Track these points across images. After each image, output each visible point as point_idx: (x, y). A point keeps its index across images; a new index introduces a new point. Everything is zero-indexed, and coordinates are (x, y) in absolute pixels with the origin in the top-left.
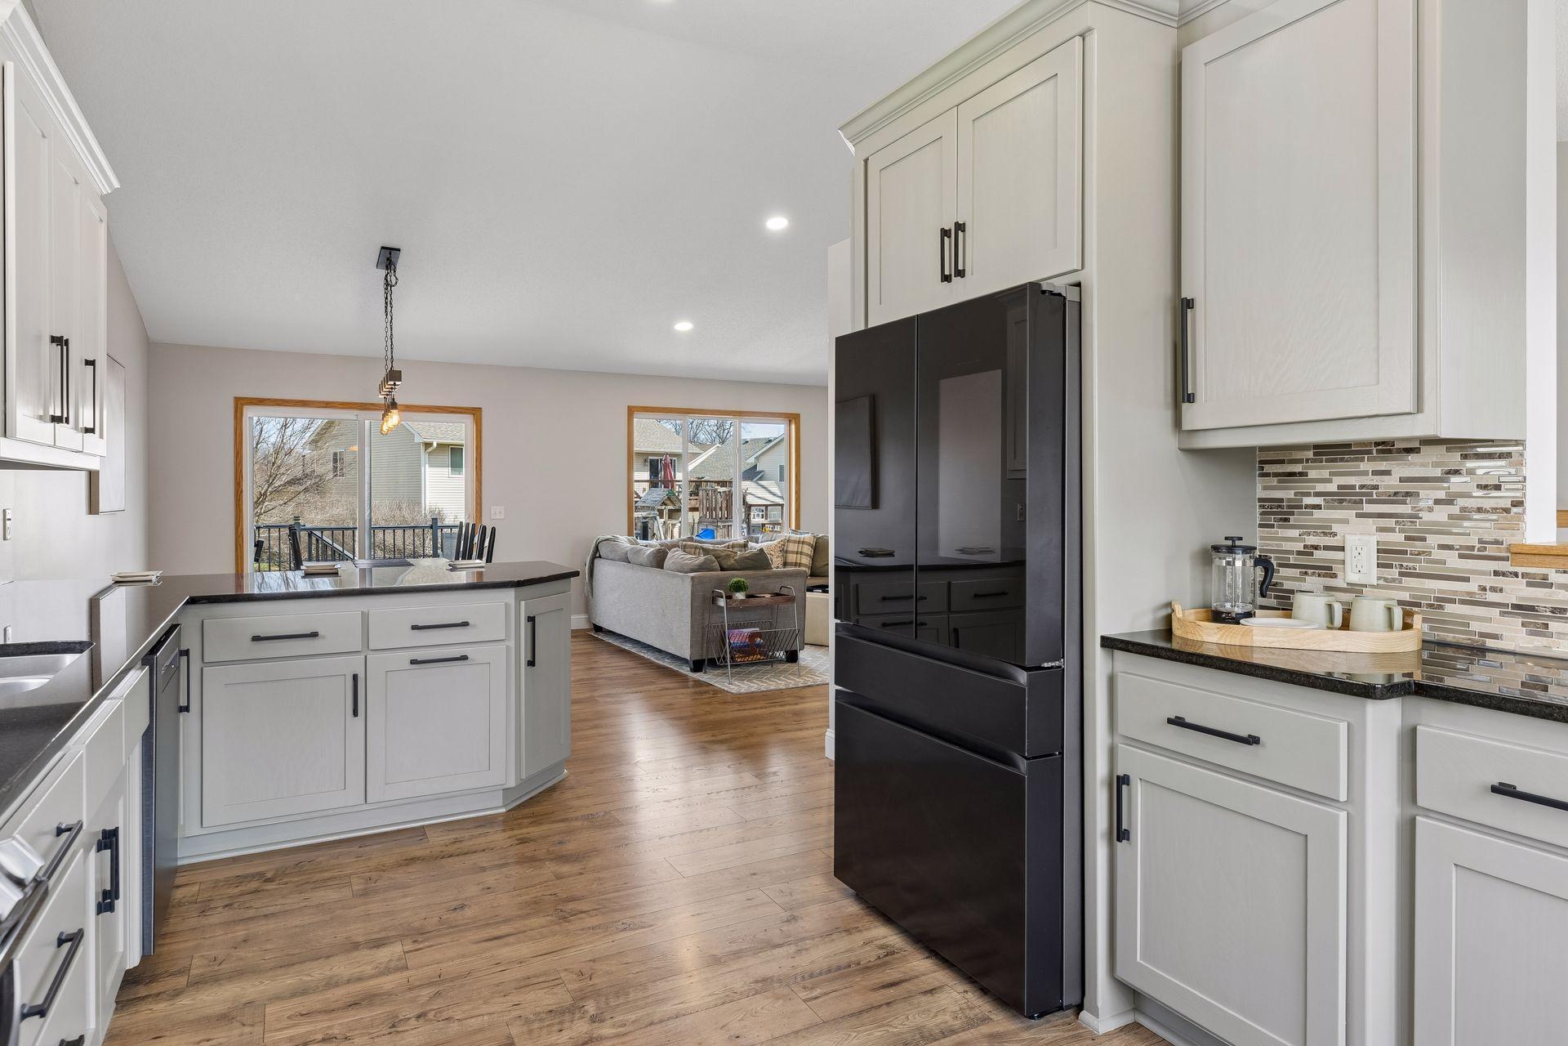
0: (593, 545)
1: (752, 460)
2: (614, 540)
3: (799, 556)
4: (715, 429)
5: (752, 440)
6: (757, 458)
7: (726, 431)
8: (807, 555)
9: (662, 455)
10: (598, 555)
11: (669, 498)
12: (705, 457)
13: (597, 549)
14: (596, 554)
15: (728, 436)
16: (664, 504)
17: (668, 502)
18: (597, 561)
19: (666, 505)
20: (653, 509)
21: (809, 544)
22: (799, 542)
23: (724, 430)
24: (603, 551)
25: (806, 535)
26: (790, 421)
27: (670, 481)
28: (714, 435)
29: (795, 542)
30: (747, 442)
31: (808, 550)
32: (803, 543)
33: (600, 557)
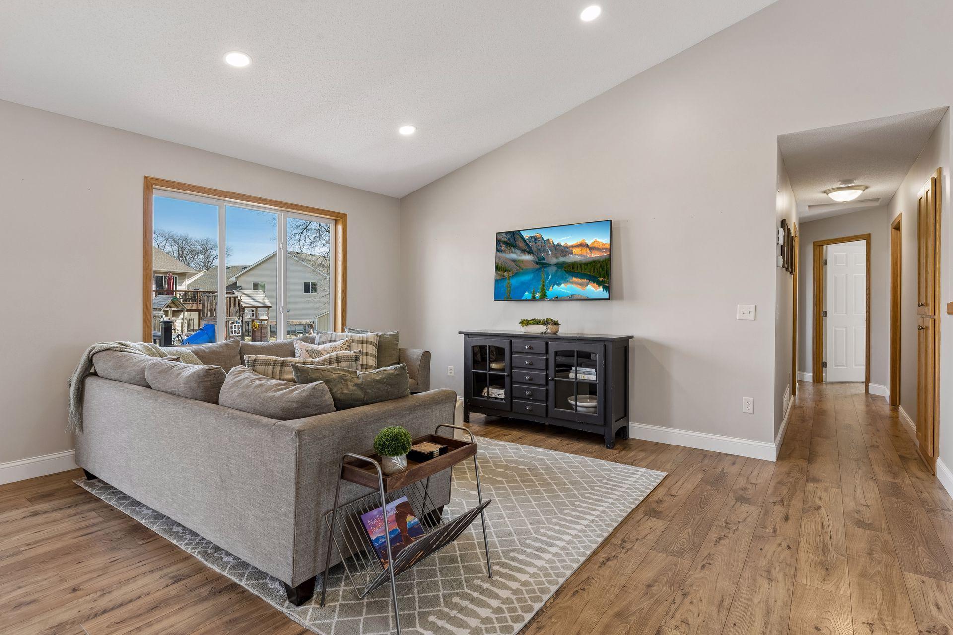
0: (84, 357)
1: (233, 279)
2: (122, 349)
3: (365, 357)
4: (203, 261)
5: (233, 267)
6: (237, 278)
7: (210, 263)
8: (372, 355)
9: (166, 273)
10: (92, 370)
11: (173, 302)
12: (197, 277)
13: (90, 362)
14: (89, 371)
15: (211, 266)
16: (169, 306)
17: (173, 305)
18: (90, 382)
19: (170, 307)
20: (160, 310)
21: (373, 344)
22: (363, 342)
23: (209, 262)
24: (100, 365)
25: (369, 334)
26: (336, 221)
27: (174, 291)
28: (202, 265)
29: (358, 342)
30: (229, 268)
31: (372, 350)
32: (367, 342)
33: (95, 374)
